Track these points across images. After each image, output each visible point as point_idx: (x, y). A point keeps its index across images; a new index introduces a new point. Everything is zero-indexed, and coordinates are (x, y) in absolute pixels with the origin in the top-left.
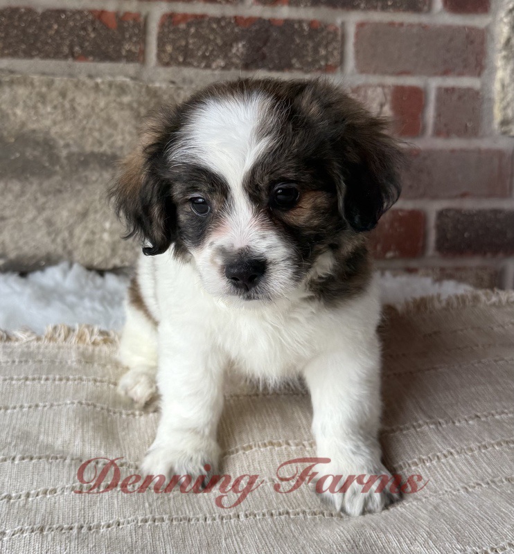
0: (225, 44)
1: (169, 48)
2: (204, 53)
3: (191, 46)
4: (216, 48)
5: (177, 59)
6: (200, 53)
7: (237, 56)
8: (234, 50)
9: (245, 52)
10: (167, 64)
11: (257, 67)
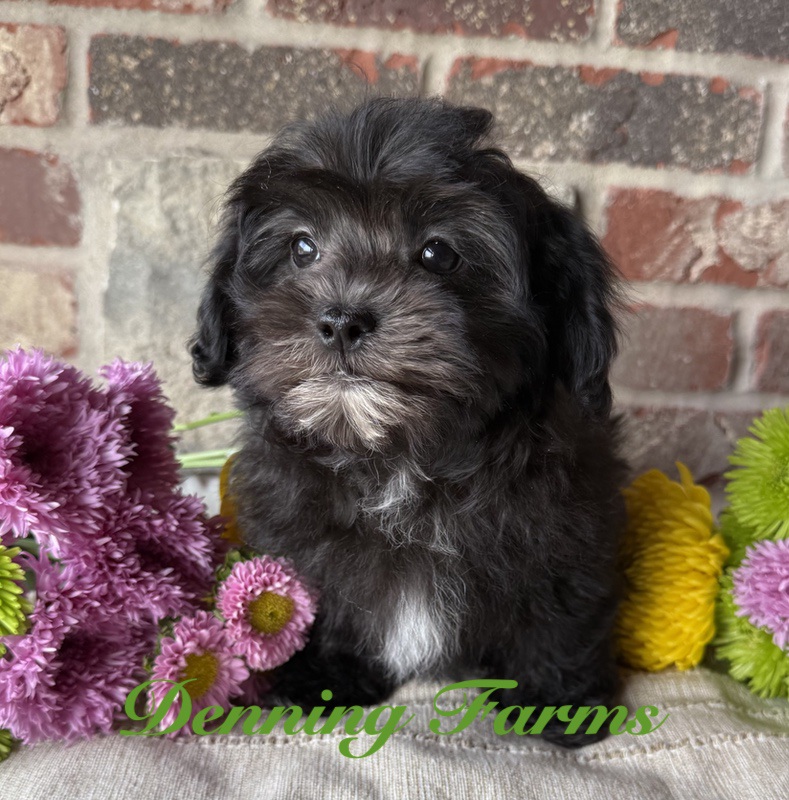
0: (559, 115)
2: (521, 130)
4: (543, 121)
6: (514, 130)
7: (578, 138)
8: (573, 126)
9: (591, 131)
11: (611, 158)
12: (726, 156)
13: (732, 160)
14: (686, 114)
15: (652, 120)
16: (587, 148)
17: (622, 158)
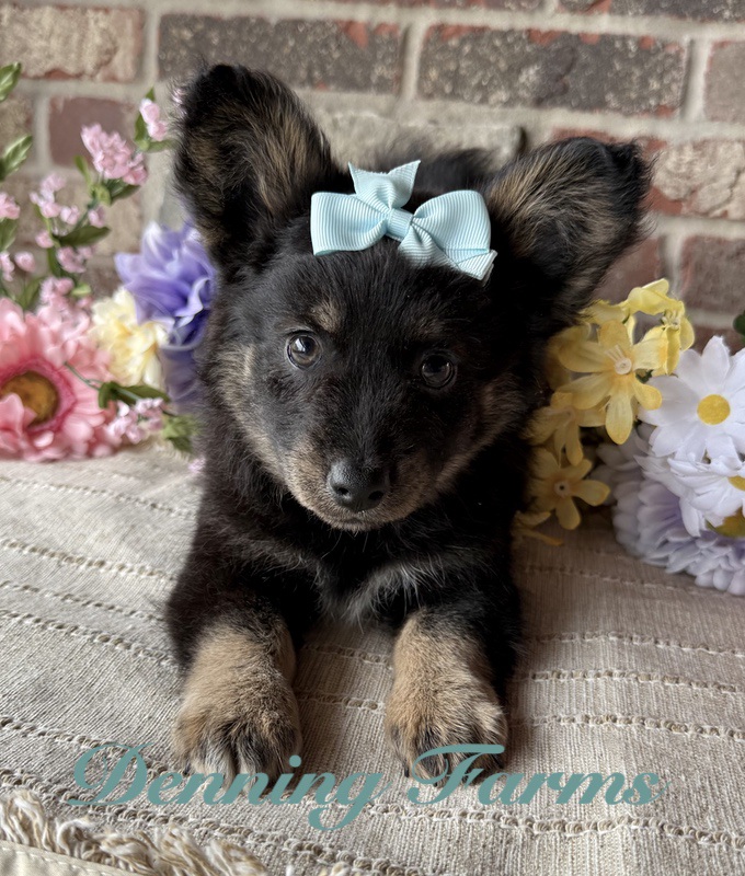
0: (510, 69)
1: (433, 74)
2: (480, 83)
3: (463, 72)
4: (497, 75)
5: (443, 90)
6: (474, 82)
7: (526, 88)
8: (523, 79)
9: (537, 82)
10: (429, 96)
11: (554, 104)
12: (653, 102)
13: (658, 105)
14: (618, 67)
15: (589, 72)
16: (534, 96)
17: (564, 103)
